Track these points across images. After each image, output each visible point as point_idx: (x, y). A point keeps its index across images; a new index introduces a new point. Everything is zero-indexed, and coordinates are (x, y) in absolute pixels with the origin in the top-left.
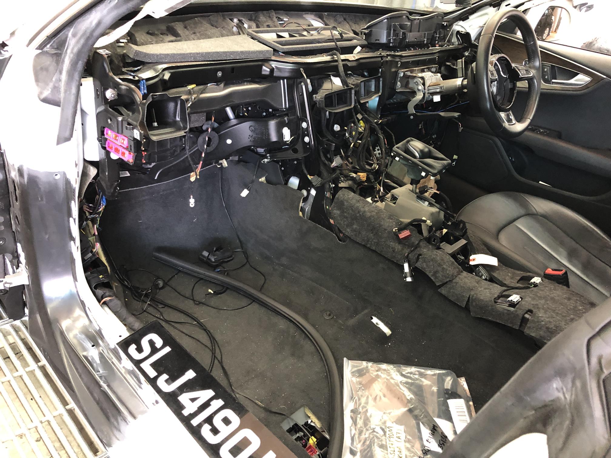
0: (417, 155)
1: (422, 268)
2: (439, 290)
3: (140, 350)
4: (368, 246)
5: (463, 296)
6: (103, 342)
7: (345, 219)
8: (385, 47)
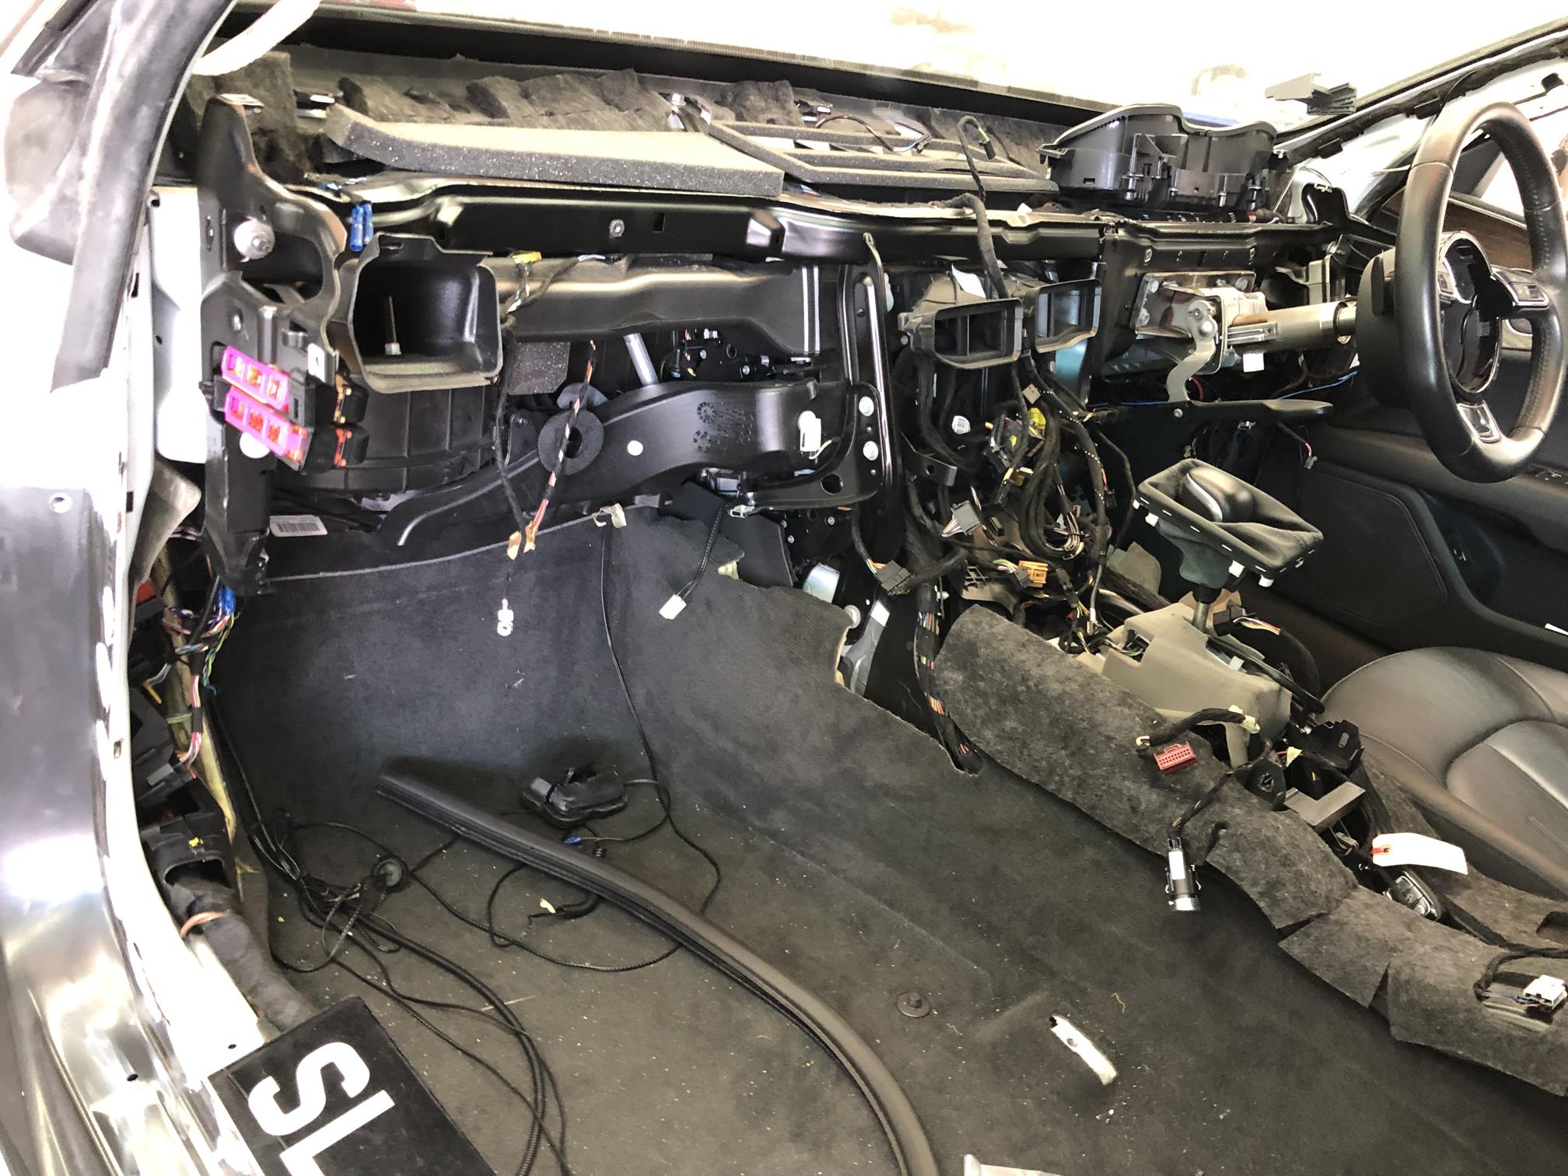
0: (1216, 509)
1: (1228, 868)
2: (1283, 944)
3: (288, 1099)
4: (1051, 787)
5: (1365, 968)
6: (168, 1066)
7: (980, 701)
8: (1110, 200)
